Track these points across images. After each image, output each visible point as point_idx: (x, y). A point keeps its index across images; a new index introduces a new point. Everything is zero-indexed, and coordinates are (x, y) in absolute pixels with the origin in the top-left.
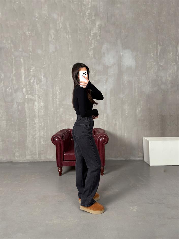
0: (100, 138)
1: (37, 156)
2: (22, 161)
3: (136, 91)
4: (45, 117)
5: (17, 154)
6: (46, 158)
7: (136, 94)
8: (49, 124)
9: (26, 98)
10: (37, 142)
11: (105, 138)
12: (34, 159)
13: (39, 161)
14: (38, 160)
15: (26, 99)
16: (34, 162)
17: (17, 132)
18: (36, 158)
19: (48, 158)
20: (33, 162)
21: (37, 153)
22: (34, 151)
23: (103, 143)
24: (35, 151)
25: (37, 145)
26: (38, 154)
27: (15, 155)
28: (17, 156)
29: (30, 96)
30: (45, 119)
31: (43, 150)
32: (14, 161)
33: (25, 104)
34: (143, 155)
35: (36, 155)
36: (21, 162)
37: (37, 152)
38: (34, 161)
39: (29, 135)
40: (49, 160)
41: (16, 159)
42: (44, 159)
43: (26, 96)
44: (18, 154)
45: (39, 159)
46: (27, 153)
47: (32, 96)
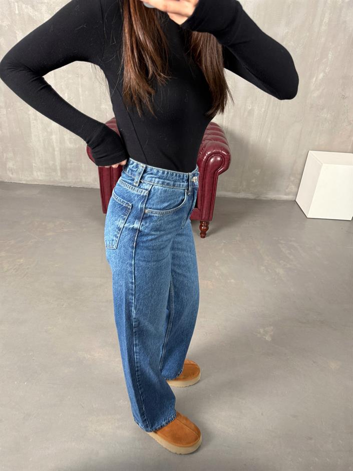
0: (210, 156)
1: (59, 174)
2: (24, 182)
3: (326, 20)
4: (70, 76)
5: (10, 165)
6: (79, 180)
7: (324, 28)
8: (81, 98)
9: (15, 14)
10: (54, 141)
11: (221, 158)
12: (52, 180)
13: (63, 185)
14: (61, 183)
15: (18, 17)
16: (52, 186)
17: (5, 113)
18: (57, 179)
19: (84, 180)
20: (49, 185)
21: (58, 168)
22: (51, 163)
23: (217, 170)
24: (53, 162)
25: (57, 149)
26: (61, 169)
27: (7, 166)
28: (11, 170)
29: (27, 8)
30: (71, 81)
31: (71, 162)
32: (6, 180)
33: (16, 33)
34: (296, 189)
35: (55, 170)
36: (22, 184)
37: (57, 164)
38: (51, 184)
39: (34, 121)
40: (85, 186)
41: (11, 176)
42: (74, 181)
43: (17, 7)
44: (13, 165)
45: (62, 181)
46: (34, 164)
47: (33, 7)
